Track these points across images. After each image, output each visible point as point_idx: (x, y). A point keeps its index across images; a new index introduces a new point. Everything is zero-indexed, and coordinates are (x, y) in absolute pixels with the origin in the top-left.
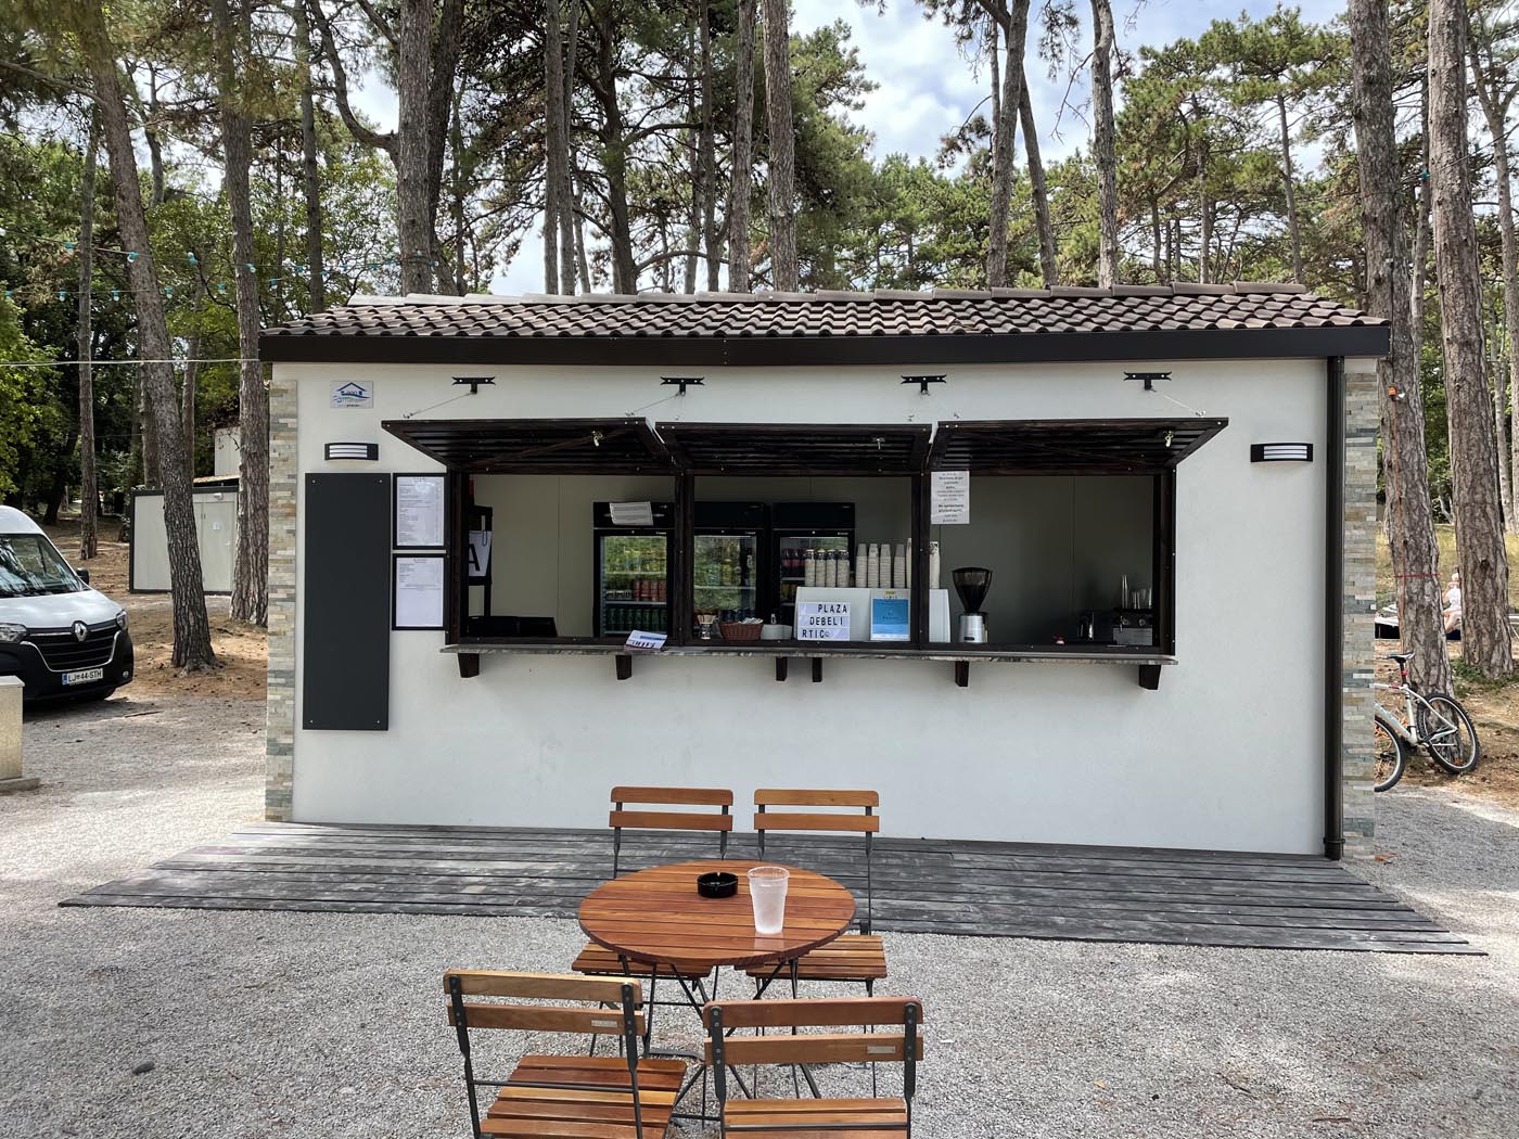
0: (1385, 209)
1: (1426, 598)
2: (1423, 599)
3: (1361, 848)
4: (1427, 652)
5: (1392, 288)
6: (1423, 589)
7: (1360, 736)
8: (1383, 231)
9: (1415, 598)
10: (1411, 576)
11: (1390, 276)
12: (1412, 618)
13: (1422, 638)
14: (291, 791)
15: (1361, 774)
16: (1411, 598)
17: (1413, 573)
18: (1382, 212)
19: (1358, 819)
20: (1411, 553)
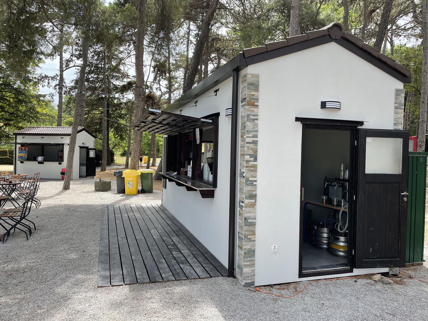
7: (241, 229)
15: (241, 246)
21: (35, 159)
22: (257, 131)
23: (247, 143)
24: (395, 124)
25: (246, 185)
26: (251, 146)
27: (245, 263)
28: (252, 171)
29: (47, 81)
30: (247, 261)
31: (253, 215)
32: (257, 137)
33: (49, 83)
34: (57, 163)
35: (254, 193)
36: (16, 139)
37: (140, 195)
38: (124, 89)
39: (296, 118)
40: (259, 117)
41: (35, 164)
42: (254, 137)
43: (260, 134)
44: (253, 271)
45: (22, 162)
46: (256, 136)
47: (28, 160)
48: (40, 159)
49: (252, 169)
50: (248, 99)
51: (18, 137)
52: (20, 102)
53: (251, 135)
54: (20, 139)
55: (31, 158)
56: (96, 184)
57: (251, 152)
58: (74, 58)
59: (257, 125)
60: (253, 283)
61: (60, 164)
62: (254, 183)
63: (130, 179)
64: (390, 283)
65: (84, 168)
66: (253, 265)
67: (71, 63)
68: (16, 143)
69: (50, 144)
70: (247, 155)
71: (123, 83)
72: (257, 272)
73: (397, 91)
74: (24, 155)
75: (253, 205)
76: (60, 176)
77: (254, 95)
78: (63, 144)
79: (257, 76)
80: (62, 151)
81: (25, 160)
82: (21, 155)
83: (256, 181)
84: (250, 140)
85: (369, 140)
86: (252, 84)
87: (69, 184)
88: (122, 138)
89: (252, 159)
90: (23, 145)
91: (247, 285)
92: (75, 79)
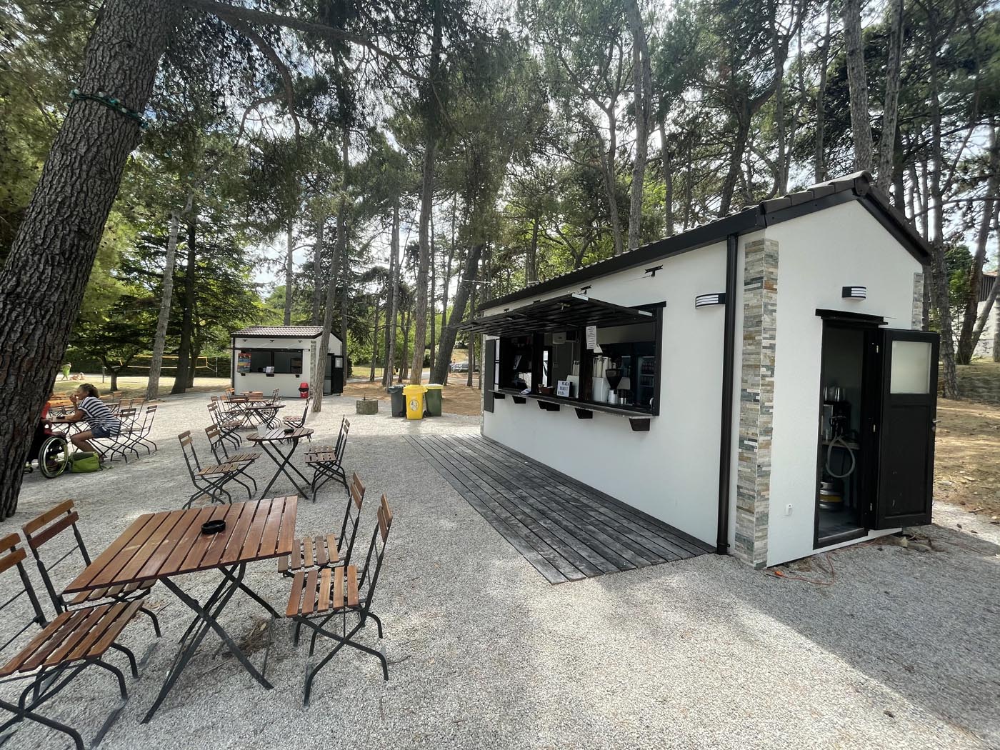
3: (745, 556)
7: (747, 482)
14: (483, 426)
15: (747, 508)
19: (744, 536)
21: (260, 371)
22: (775, 329)
23: (764, 347)
24: (914, 322)
25: (762, 413)
26: (768, 352)
27: (757, 535)
28: (768, 391)
29: (266, 265)
30: (759, 531)
31: (767, 459)
32: (774, 339)
33: (269, 268)
34: (294, 375)
35: (770, 426)
36: (234, 343)
37: (428, 420)
38: (368, 277)
39: (817, 310)
40: (778, 308)
41: (261, 376)
42: (770, 339)
43: (777, 334)
44: (766, 544)
45: (243, 375)
46: (773, 337)
47: (251, 371)
48: (269, 369)
49: (769, 388)
50: (765, 279)
51: (237, 339)
52: (228, 292)
53: (768, 336)
54: (240, 343)
55: (257, 368)
56: (359, 405)
57: (768, 362)
58: (303, 236)
59: (774, 320)
60: (764, 564)
61: (298, 376)
62: (771, 411)
63: (414, 398)
64: (927, 550)
65: (329, 382)
66: (765, 537)
67: (299, 241)
68: (234, 349)
69: (285, 350)
70: (763, 366)
71: (365, 271)
72: (769, 547)
73: (917, 275)
74: (246, 364)
75: (767, 445)
76: (298, 393)
77: (772, 273)
78: (302, 350)
79: (775, 244)
80: (300, 359)
81: (247, 371)
82: (242, 364)
83: (772, 407)
84: (765, 343)
85: (895, 344)
86: (772, 256)
87: (320, 404)
88: (362, 343)
89: (769, 373)
90: (244, 350)
91: (760, 567)
92: (304, 263)
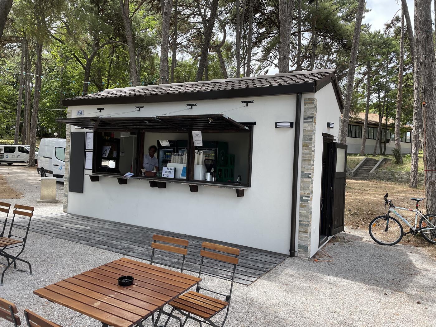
0: (423, 37)
1: (433, 179)
2: (431, 179)
3: (304, 255)
4: (432, 199)
5: (425, 66)
6: (432, 176)
7: (305, 218)
8: (423, 45)
9: (429, 179)
10: (428, 171)
11: (424, 61)
12: (428, 186)
13: (430, 193)
14: (67, 205)
15: (304, 231)
16: (427, 179)
17: (429, 170)
18: (422, 38)
19: (303, 245)
20: (428, 162)
22: (315, 142)
28: (313, 172)
32: (315, 147)
39: (323, 133)
40: (316, 132)
44: (310, 248)
50: (314, 117)
59: (315, 138)
70: (312, 160)
75: (312, 199)
79: (317, 101)
83: (313, 180)
84: (313, 149)
89: (313, 163)
